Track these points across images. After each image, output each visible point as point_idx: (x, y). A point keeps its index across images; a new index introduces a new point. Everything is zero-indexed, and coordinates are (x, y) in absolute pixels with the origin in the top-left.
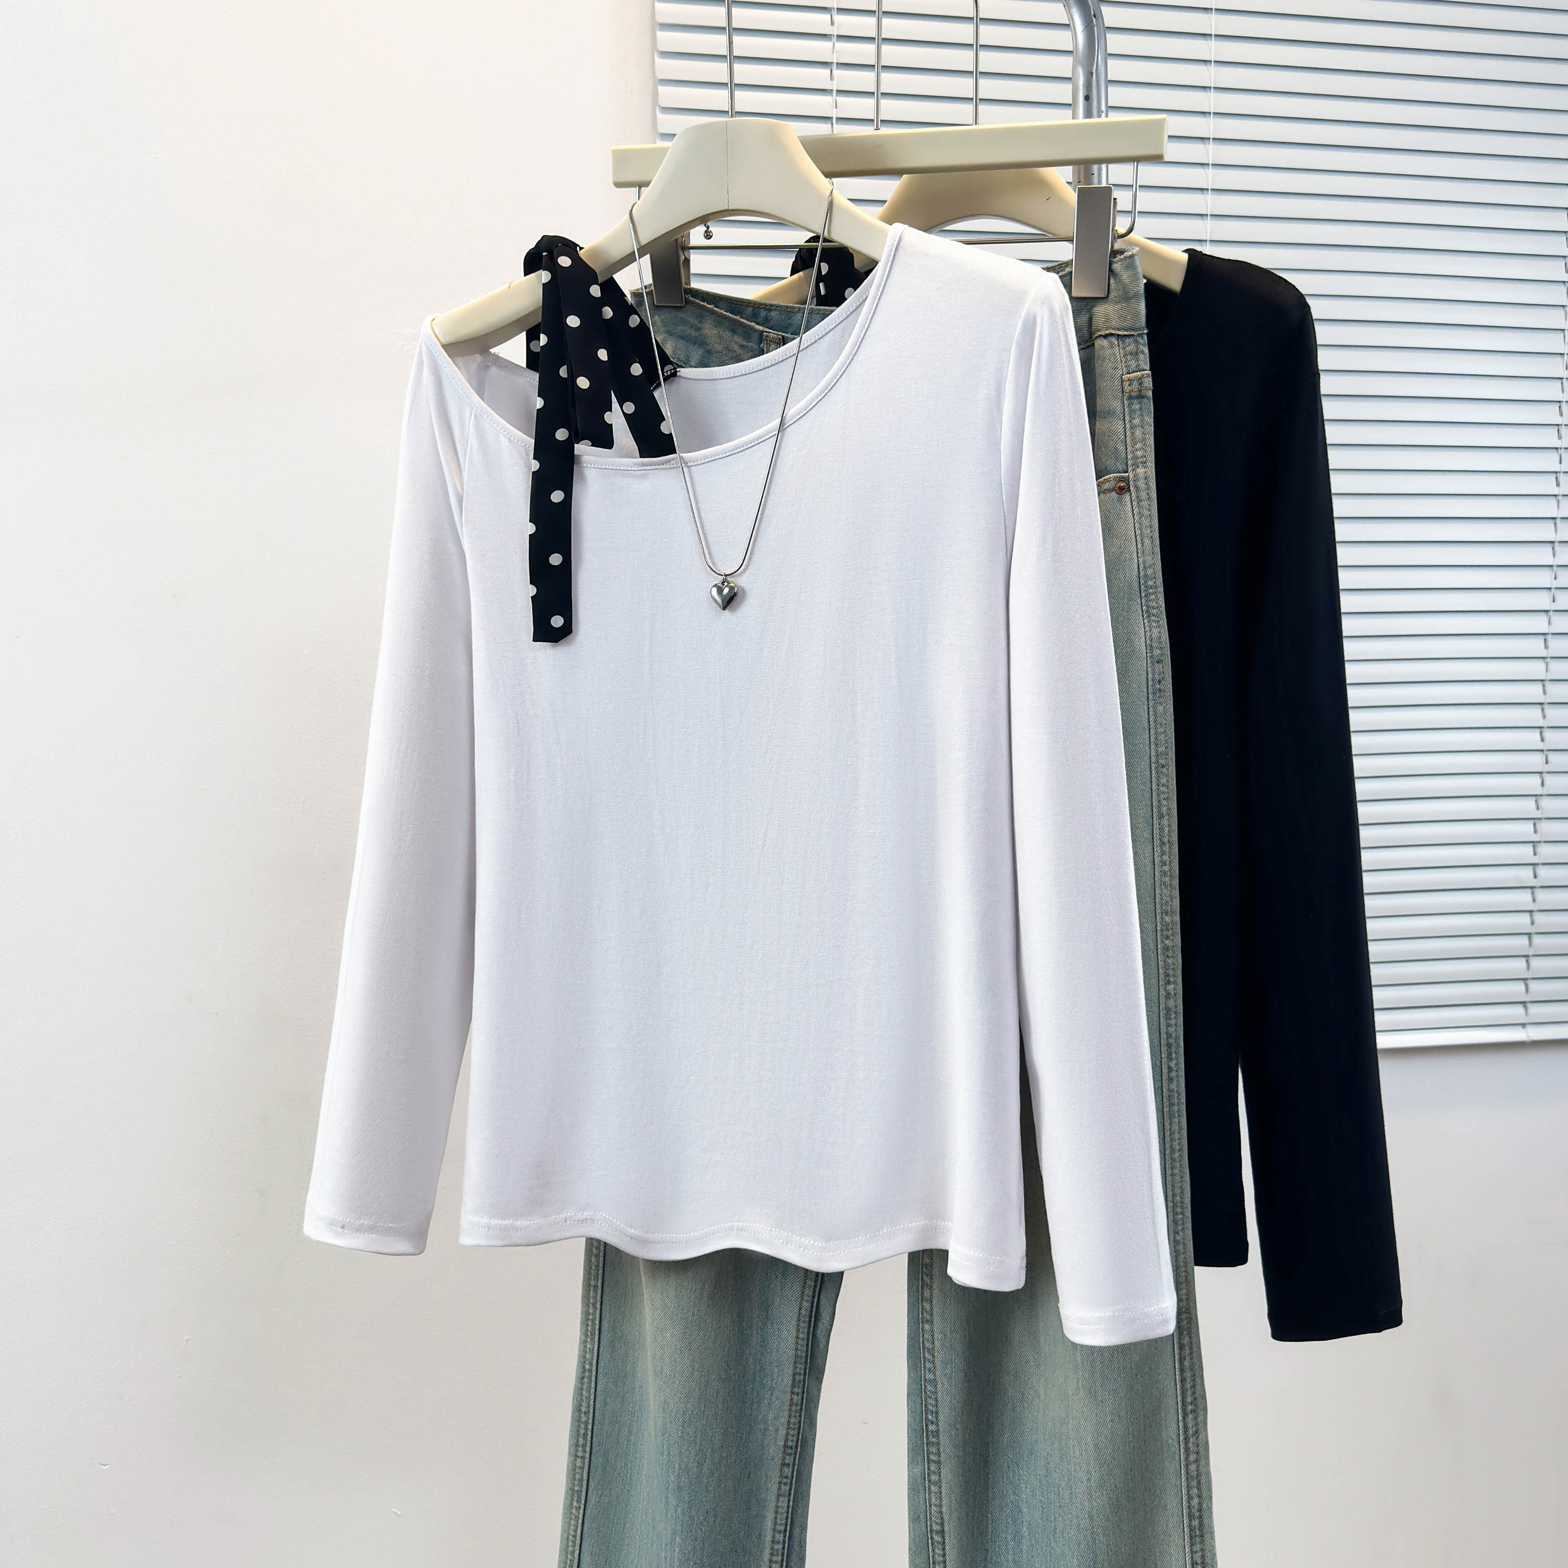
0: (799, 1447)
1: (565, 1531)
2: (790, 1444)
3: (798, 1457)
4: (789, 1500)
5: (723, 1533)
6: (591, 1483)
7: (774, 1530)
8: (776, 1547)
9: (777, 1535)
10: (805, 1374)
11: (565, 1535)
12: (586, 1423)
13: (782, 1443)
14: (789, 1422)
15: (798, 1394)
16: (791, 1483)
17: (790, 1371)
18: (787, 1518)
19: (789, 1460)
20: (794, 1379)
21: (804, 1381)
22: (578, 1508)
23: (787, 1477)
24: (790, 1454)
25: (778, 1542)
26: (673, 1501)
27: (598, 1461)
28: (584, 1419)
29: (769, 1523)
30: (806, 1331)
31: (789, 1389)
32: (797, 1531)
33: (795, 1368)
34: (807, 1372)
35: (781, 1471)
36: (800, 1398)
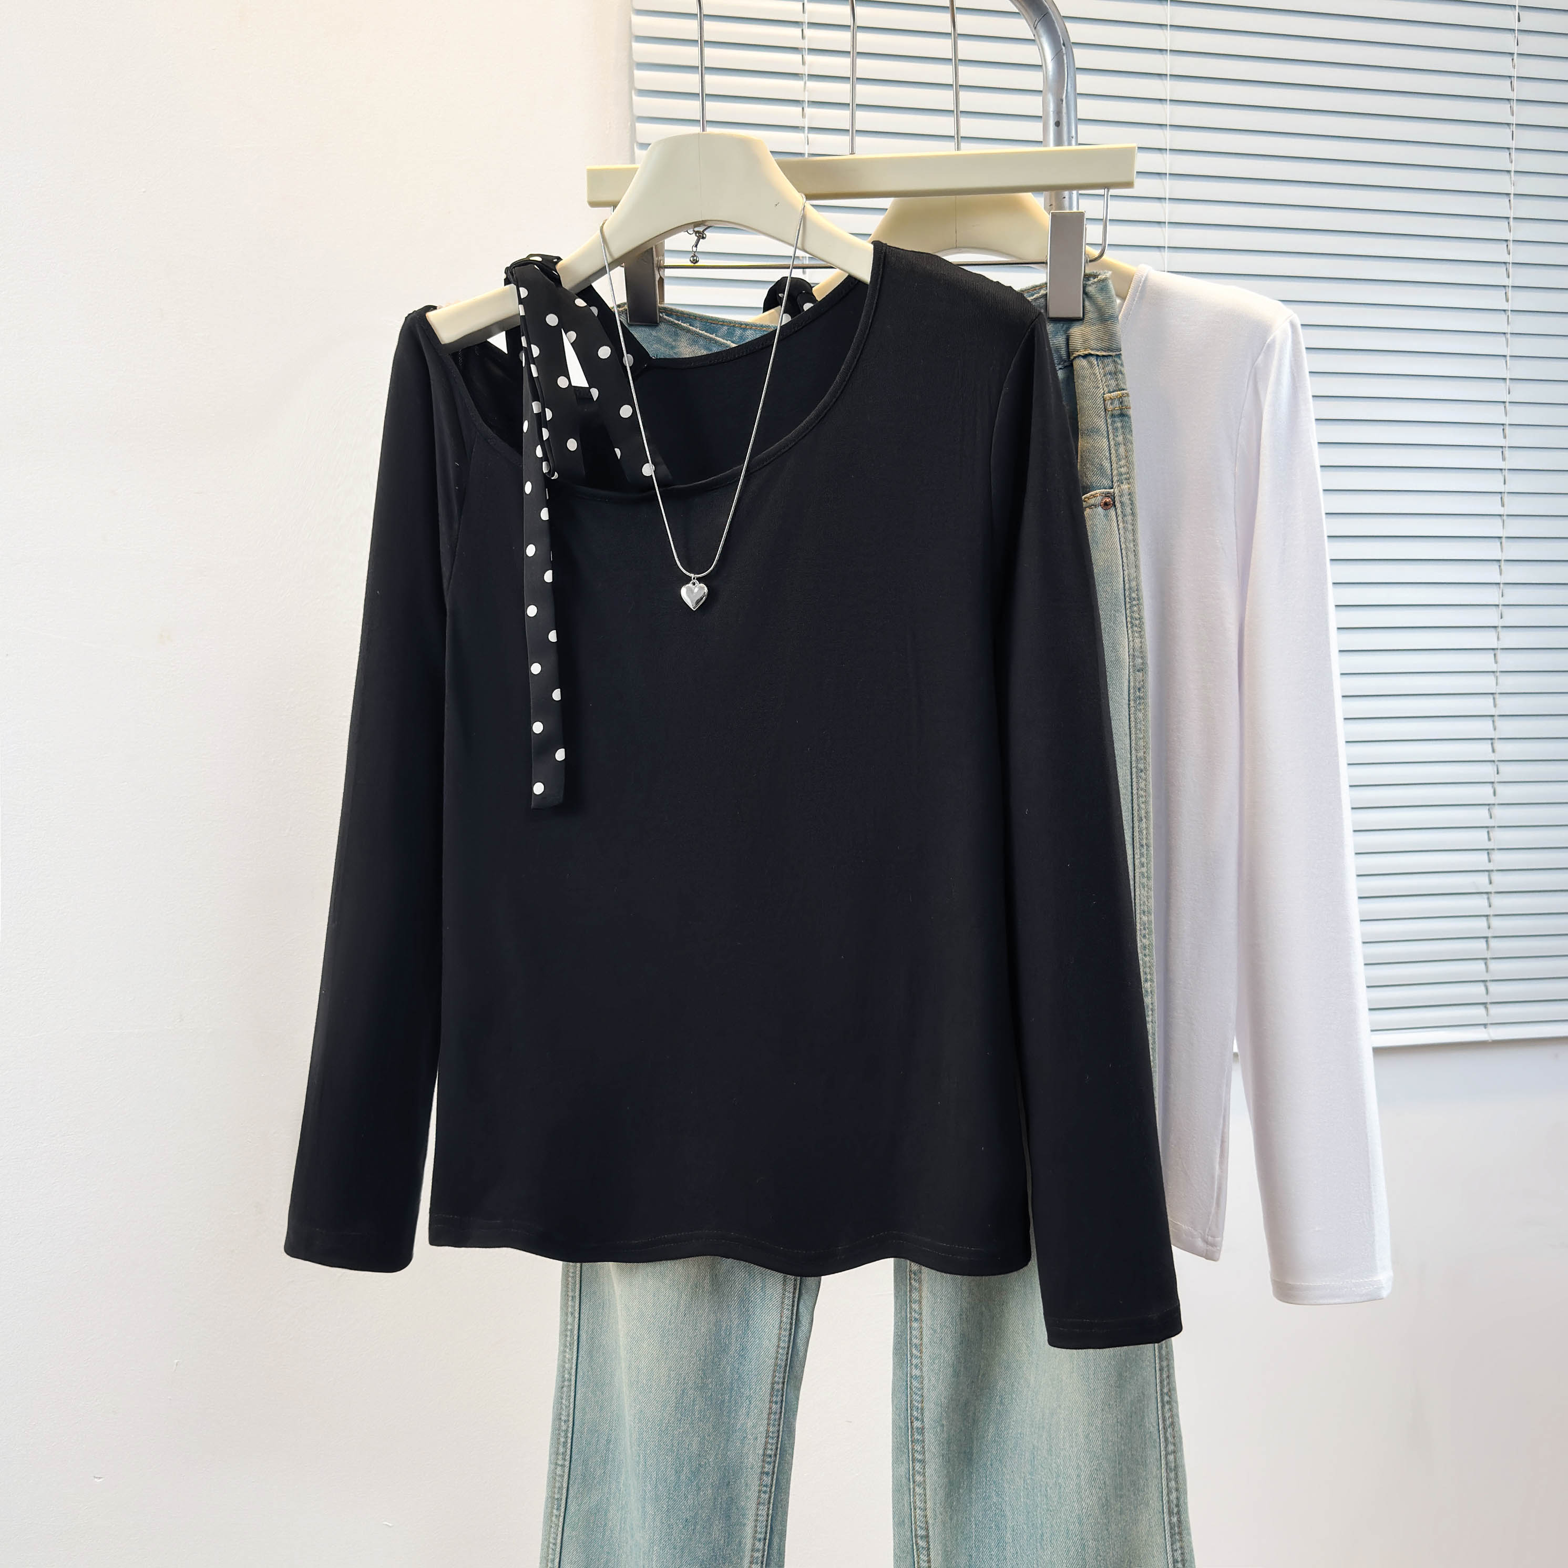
0: (778, 1456)
1: (546, 1538)
2: (769, 1452)
3: (777, 1465)
4: (768, 1509)
5: (703, 1540)
6: (571, 1491)
7: (754, 1538)
8: (756, 1555)
9: (757, 1543)
10: (783, 1383)
11: (546, 1543)
12: (567, 1431)
13: (761, 1452)
14: (768, 1431)
15: (776, 1403)
16: (770, 1492)
17: (769, 1381)
18: (767, 1527)
19: (768, 1468)
20: (773, 1388)
21: (783, 1390)
22: (558, 1516)
23: (766, 1486)
24: (769, 1463)
25: (758, 1550)
26: (650, 1510)
27: (578, 1469)
28: (564, 1428)
29: (749, 1530)
30: (787, 1339)
31: (767, 1400)
32: (776, 1540)
33: (774, 1376)
34: (786, 1380)
35: (761, 1479)
36: (779, 1406)
